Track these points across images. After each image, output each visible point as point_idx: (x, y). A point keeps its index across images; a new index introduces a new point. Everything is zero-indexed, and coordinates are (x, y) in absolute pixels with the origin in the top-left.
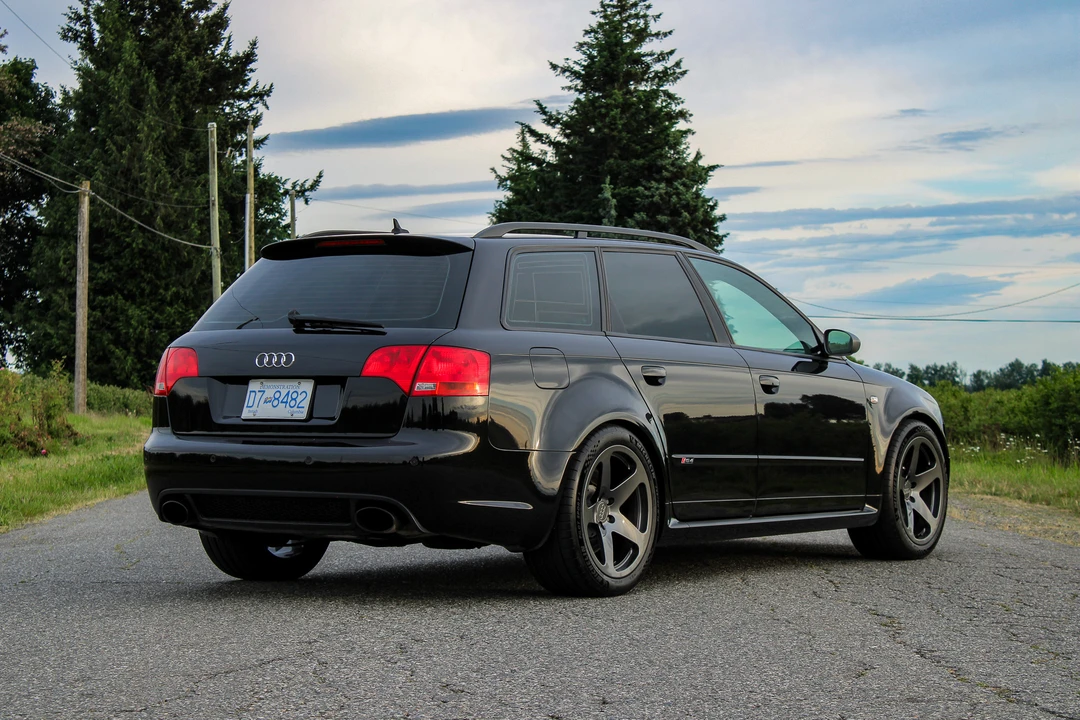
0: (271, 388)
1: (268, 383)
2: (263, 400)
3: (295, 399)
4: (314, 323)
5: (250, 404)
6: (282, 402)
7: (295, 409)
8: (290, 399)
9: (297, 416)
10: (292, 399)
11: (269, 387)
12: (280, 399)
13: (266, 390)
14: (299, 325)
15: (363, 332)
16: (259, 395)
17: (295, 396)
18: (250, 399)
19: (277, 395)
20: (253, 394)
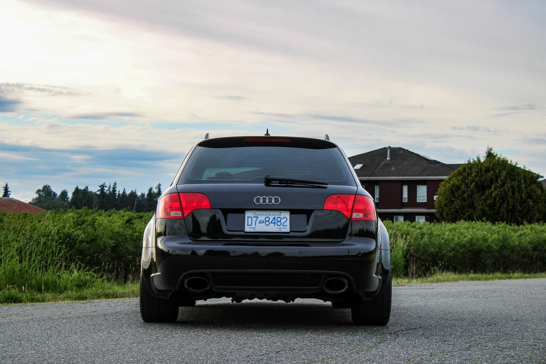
0: (262, 216)
1: (257, 213)
2: (258, 222)
3: (280, 221)
4: (281, 181)
5: (250, 224)
6: (271, 223)
7: (281, 226)
8: (276, 222)
9: (283, 230)
10: (278, 221)
11: (260, 215)
12: (270, 221)
13: (259, 216)
14: (268, 182)
15: (312, 187)
16: (254, 219)
17: (279, 219)
18: (247, 221)
19: (267, 219)
20: (250, 219)
